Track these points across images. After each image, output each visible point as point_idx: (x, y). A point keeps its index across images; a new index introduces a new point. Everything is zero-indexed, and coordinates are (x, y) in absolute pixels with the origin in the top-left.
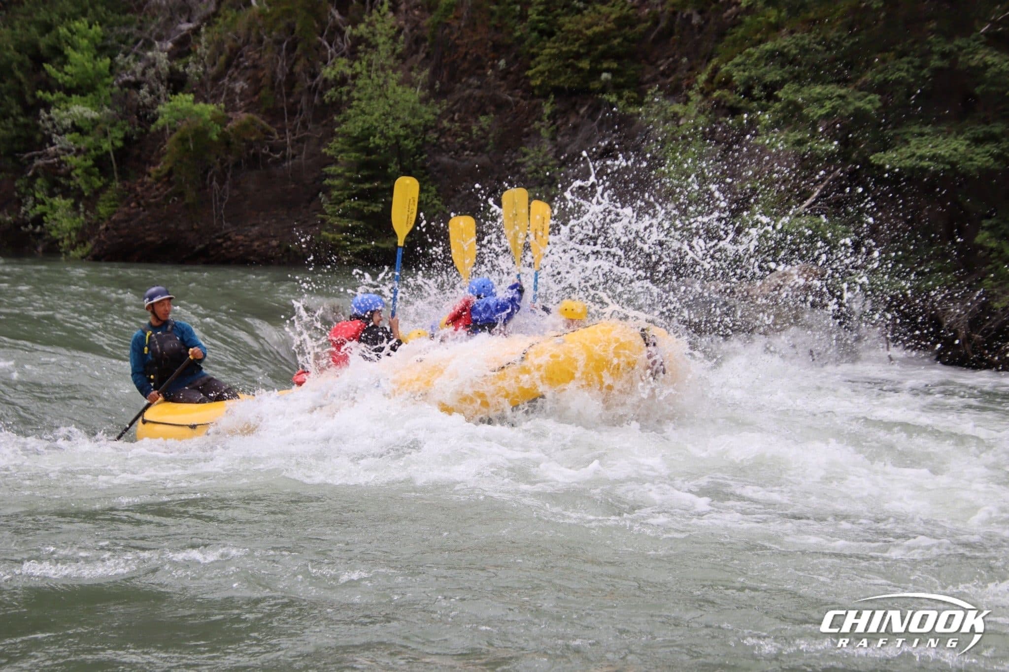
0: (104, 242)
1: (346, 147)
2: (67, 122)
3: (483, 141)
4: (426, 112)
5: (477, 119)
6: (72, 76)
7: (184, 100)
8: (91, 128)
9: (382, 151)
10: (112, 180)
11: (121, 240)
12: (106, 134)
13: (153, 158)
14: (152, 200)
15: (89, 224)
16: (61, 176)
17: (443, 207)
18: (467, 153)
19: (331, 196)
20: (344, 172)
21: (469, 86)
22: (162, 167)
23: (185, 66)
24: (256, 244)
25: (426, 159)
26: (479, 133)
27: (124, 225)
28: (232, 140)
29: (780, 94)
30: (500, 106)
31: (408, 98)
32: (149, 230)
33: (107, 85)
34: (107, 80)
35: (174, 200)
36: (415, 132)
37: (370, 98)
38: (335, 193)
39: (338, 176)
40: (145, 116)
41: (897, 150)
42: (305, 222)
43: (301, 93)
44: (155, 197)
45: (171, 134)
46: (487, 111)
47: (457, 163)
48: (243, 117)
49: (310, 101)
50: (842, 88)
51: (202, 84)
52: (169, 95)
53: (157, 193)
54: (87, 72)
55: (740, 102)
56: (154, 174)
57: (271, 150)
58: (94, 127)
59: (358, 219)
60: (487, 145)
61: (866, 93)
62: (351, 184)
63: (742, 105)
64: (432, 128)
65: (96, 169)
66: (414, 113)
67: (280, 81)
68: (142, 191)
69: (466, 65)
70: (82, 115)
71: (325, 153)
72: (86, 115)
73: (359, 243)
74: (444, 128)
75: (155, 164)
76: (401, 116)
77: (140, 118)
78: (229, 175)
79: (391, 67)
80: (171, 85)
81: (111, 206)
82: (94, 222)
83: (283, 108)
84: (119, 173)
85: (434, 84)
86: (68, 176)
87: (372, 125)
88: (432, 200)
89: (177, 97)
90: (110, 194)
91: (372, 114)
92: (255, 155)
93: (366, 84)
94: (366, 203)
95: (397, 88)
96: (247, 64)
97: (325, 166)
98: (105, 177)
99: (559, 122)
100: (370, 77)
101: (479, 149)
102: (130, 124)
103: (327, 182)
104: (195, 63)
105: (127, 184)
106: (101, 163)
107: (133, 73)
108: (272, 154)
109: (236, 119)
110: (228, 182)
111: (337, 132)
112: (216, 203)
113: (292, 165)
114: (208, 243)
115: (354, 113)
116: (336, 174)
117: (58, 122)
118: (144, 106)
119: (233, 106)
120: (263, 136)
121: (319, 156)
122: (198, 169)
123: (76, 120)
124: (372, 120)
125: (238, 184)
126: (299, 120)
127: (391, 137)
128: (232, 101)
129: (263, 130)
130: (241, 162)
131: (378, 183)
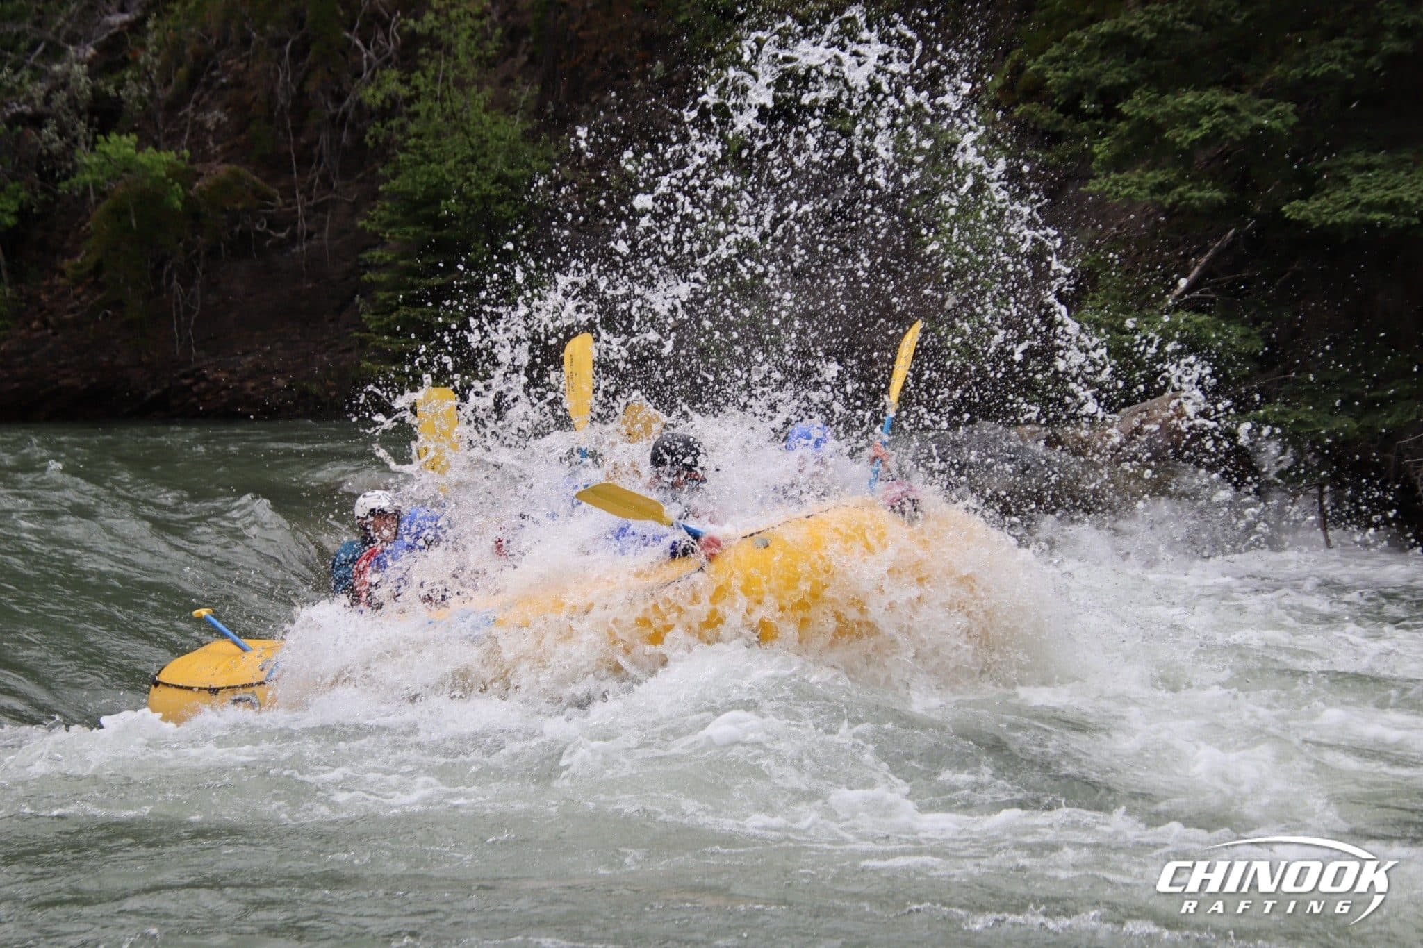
1: (398, 217)
7: (120, 144)
9: (462, 223)
11: (17, 385)
13: (69, 245)
14: (68, 316)
19: (375, 300)
20: (396, 259)
22: (83, 259)
23: (117, 89)
24: (251, 384)
27: (21, 359)
28: (203, 210)
29: (1125, 108)
31: (502, 133)
32: (65, 366)
35: (106, 314)
37: (438, 134)
38: (382, 296)
39: (387, 265)
40: (53, 172)
41: (1327, 195)
42: (334, 345)
43: (318, 128)
44: (73, 310)
45: (97, 202)
49: (335, 141)
50: (1229, 95)
51: (149, 116)
52: (92, 137)
53: (77, 303)
55: (1059, 122)
56: (70, 272)
57: (269, 226)
61: (1271, 101)
62: (409, 279)
63: (1063, 127)
66: (513, 157)
67: (282, 107)
68: (51, 301)
69: (597, 72)
71: (363, 228)
75: (72, 254)
76: (493, 166)
77: (42, 177)
78: (199, 270)
79: (474, 81)
80: (96, 119)
83: (289, 154)
84: (10, 271)
85: (546, 107)
87: (443, 178)
89: (107, 139)
91: (442, 162)
92: (244, 236)
95: (484, 117)
96: (224, 80)
97: (365, 249)
102: (26, 188)
103: (368, 276)
104: (136, 80)
105: (25, 289)
107: (30, 100)
108: (272, 232)
109: (210, 175)
110: (198, 282)
111: (383, 192)
112: (178, 317)
113: (307, 249)
114: (166, 386)
115: (410, 160)
116: (382, 262)
118: (50, 155)
119: (205, 153)
120: (257, 202)
121: (352, 234)
122: (145, 261)
124: (443, 171)
125: (215, 284)
126: (316, 174)
127: (476, 199)
128: (202, 144)
129: (255, 191)
130: (219, 247)
131: (455, 276)
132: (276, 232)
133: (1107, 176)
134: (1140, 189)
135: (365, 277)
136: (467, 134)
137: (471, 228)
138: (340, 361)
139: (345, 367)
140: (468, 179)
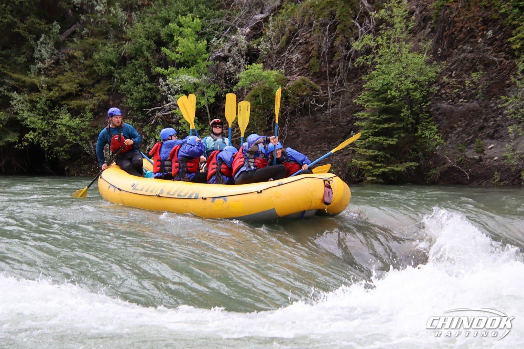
1: (370, 98)
2: (178, 86)
3: (474, 91)
4: (430, 71)
5: (469, 75)
6: (181, 54)
7: (256, 68)
8: (193, 90)
9: (397, 101)
12: (203, 94)
16: (173, 124)
17: (442, 141)
18: (462, 100)
20: (369, 116)
21: (464, 51)
23: (258, 45)
25: (430, 105)
26: (471, 85)
28: (289, 95)
30: (488, 65)
31: (417, 62)
33: (204, 60)
34: (204, 56)
36: (422, 86)
37: (389, 62)
39: (365, 118)
40: (230, 80)
43: (338, 61)
45: (247, 92)
46: (478, 69)
47: (454, 108)
48: (298, 79)
49: (345, 67)
51: (269, 57)
52: (246, 66)
54: (191, 50)
57: (316, 102)
58: (195, 90)
59: (380, 150)
60: (477, 94)
62: (374, 125)
64: (435, 83)
66: (421, 72)
67: (324, 52)
69: (462, 36)
70: (187, 81)
71: (356, 103)
72: (189, 80)
73: (380, 167)
74: (444, 82)
76: (411, 75)
77: (226, 82)
78: (287, 120)
79: (404, 40)
80: (249, 58)
83: (326, 71)
85: (437, 51)
86: (178, 124)
87: (390, 82)
88: (434, 135)
89: (251, 66)
91: (389, 74)
92: (306, 106)
93: (386, 52)
94: (385, 138)
95: (409, 55)
96: (301, 41)
97: (356, 112)
98: (202, 124)
100: (389, 47)
101: (470, 97)
102: (220, 86)
103: (357, 123)
104: (265, 42)
106: (200, 114)
107: (223, 50)
108: (317, 105)
109: (293, 81)
110: (286, 125)
111: (364, 88)
113: (332, 112)
115: (377, 73)
116: (363, 117)
117: (171, 87)
118: (230, 73)
119: (291, 71)
120: (312, 92)
121: (351, 106)
122: (266, 117)
123: (183, 85)
124: (389, 78)
125: (293, 126)
126: (337, 80)
127: (404, 90)
128: (290, 68)
129: (311, 88)
130: (295, 111)
131: (394, 123)
132: (319, 104)
135: (356, 124)
136: (401, 62)
137: (402, 103)
138: (344, 159)
139: (346, 162)
140: (401, 81)
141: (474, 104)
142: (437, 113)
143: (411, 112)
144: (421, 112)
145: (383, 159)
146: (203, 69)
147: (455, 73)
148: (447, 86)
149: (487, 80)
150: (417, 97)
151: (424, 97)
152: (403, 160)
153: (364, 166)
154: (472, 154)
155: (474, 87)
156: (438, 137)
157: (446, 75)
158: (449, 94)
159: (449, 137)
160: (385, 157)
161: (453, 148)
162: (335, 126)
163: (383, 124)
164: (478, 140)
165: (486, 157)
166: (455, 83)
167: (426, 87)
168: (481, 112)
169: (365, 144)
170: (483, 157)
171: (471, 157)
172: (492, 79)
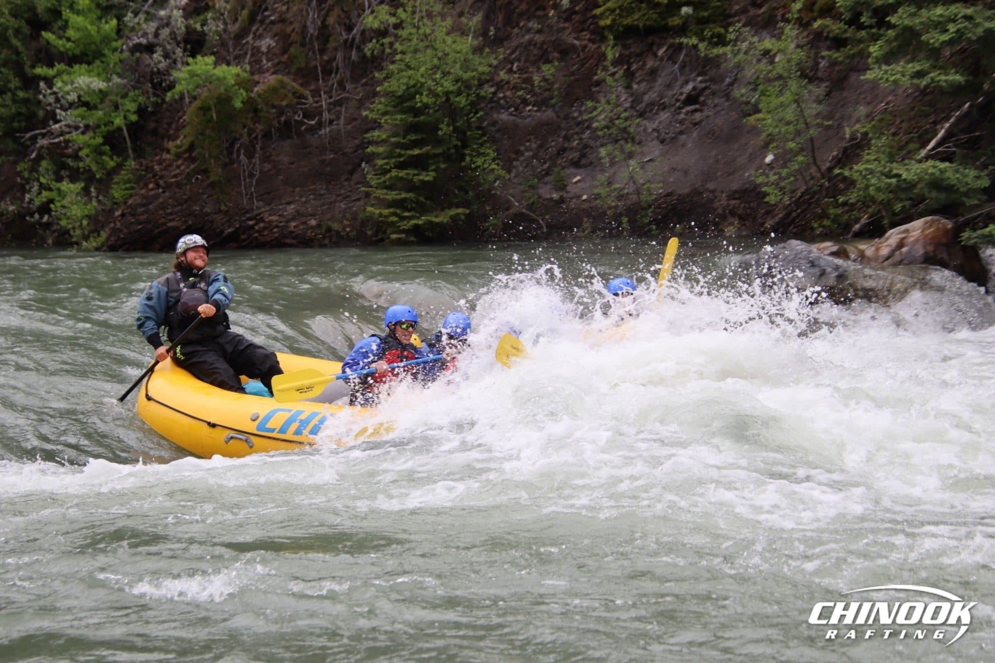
0: (120, 231)
1: (389, 109)
2: (72, 97)
3: (547, 94)
4: (480, 64)
5: (539, 68)
6: (75, 42)
7: (204, 64)
8: (99, 101)
9: (431, 111)
10: (125, 160)
11: (140, 227)
12: (116, 107)
13: (172, 132)
14: (173, 180)
15: (103, 210)
16: (68, 156)
17: (503, 173)
18: (530, 108)
19: (375, 165)
20: (389, 137)
21: (529, 30)
22: (182, 141)
23: (202, 25)
24: (293, 224)
25: (481, 117)
26: (542, 84)
27: (142, 209)
28: (260, 107)
29: (893, 19)
30: (565, 52)
31: (459, 49)
32: (171, 214)
33: (115, 50)
34: (114, 44)
35: (197, 178)
36: (468, 87)
37: (416, 51)
38: (380, 162)
39: (383, 142)
40: (161, 84)
42: (348, 196)
43: (336, 49)
44: (175, 176)
45: (190, 102)
46: (551, 58)
47: (519, 120)
48: (271, 79)
49: (347, 58)
50: (968, 8)
51: (223, 44)
52: (186, 59)
53: (178, 171)
54: (91, 36)
55: (845, 32)
56: (173, 150)
57: (304, 117)
58: (102, 101)
59: (409, 191)
60: (551, 98)
62: (398, 151)
63: (848, 35)
64: (488, 81)
65: (107, 148)
66: (466, 65)
67: (312, 35)
68: (161, 170)
69: (524, 6)
70: (88, 86)
71: (367, 116)
72: (92, 86)
73: (410, 218)
74: (502, 81)
75: (174, 138)
76: (452, 71)
77: (154, 87)
78: (258, 147)
79: (439, 13)
80: (189, 46)
81: (126, 189)
82: (108, 208)
83: (316, 67)
84: (134, 150)
85: (488, 31)
86: (76, 157)
87: (418, 81)
88: (490, 164)
89: (195, 60)
90: (124, 175)
91: (417, 69)
92: (287, 123)
93: (410, 34)
94: (416, 172)
95: (446, 38)
96: (273, 18)
97: (368, 131)
98: (118, 156)
99: (634, 67)
100: (413, 26)
101: (542, 103)
102: (143, 94)
104: (214, 20)
105: (144, 162)
106: (113, 140)
107: (145, 35)
108: (306, 121)
109: (264, 82)
110: (257, 155)
111: (379, 92)
112: (245, 179)
113: (330, 132)
114: (238, 226)
115: (397, 68)
116: (379, 140)
117: (62, 97)
118: (159, 72)
119: (260, 68)
120: (296, 100)
121: (359, 121)
122: (223, 142)
123: (82, 93)
124: (418, 76)
125: (269, 157)
126: (335, 80)
127: (441, 94)
128: (258, 62)
129: (294, 93)
130: (271, 132)
131: (429, 148)
132: (309, 120)
133: (880, 68)
134: (903, 76)
135: (369, 150)
136: (435, 49)
137: (439, 115)
138: (353, 207)
139: (356, 211)
140: (434, 80)
141: (549, 114)
142: (494, 129)
143: (454, 129)
144: (470, 128)
145: (414, 205)
146: (114, 66)
147: (518, 66)
148: (506, 87)
149: (565, 76)
150: (462, 105)
151: (472, 104)
152: (445, 205)
153: (385, 216)
154: (549, 193)
155: (548, 87)
156: (496, 167)
157: (504, 68)
158: (511, 98)
159: (514, 167)
160: (418, 202)
161: (520, 184)
162: (336, 153)
163: (412, 149)
164: (556, 169)
165: (570, 195)
166: (519, 81)
167: (474, 89)
168: (559, 127)
169: (385, 182)
170: (565, 195)
171: (548, 196)
172: (572, 74)
